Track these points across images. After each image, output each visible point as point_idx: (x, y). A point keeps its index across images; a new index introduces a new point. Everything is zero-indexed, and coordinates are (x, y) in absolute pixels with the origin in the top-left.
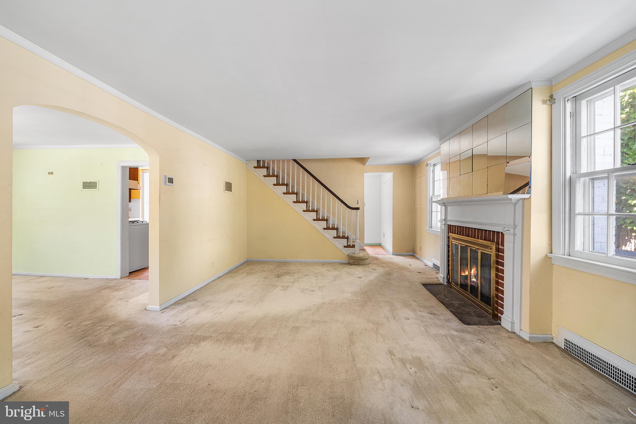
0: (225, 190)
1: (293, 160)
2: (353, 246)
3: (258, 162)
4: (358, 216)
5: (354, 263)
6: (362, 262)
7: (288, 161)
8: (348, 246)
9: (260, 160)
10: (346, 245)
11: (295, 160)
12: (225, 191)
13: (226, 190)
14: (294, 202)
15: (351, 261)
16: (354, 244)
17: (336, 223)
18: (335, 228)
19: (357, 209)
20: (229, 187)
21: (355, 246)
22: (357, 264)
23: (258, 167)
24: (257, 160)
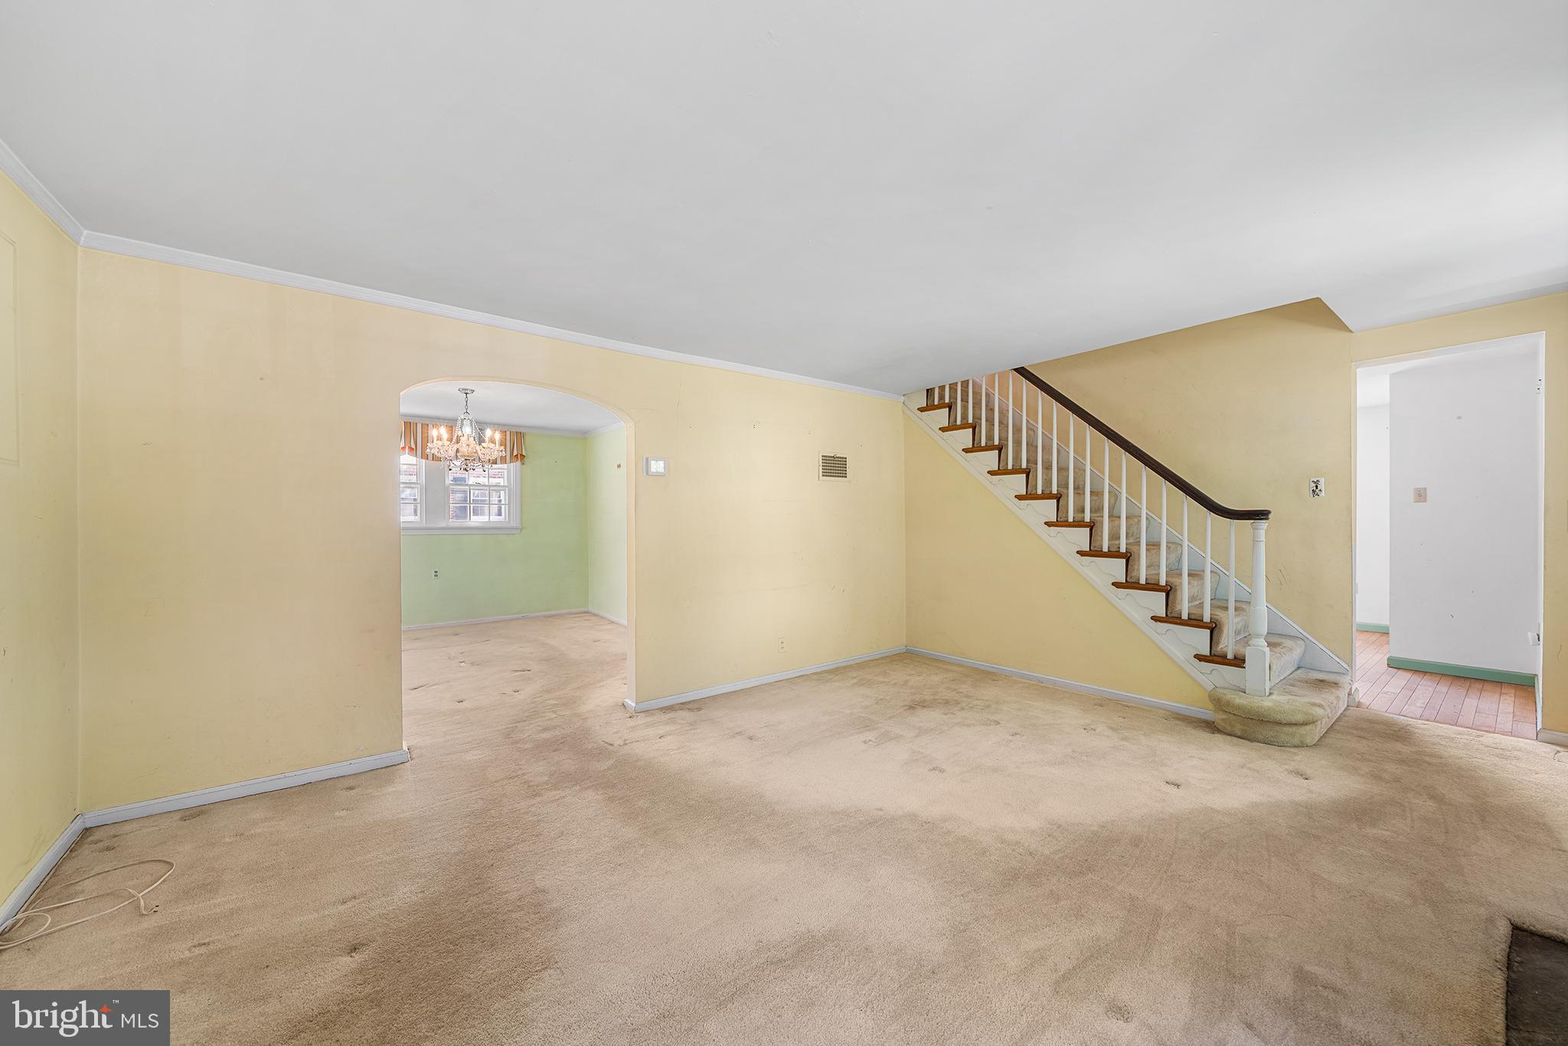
0: (821, 474)
1: (1014, 370)
2: (1239, 662)
3: (929, 392)
4: (1263, 546)
5: (1228, 728)
6: (1267, 732)
7: (1003, 376)
8: (1215, 658)
9: (934, 388)
10: (1207, 652)
11: (1022, 371)
12: (822, 478)
13: (823, 476)
14: (1019, 497)
15: (1218, 717)
16: (1241, 650)
17: (1209, 565)
18: (1158, 584)
19: (1260, 515)
20: (835, 467)
21: (1244, 661)
22: (1239, 734)
23: (929, 407)
24: (928, 390)
